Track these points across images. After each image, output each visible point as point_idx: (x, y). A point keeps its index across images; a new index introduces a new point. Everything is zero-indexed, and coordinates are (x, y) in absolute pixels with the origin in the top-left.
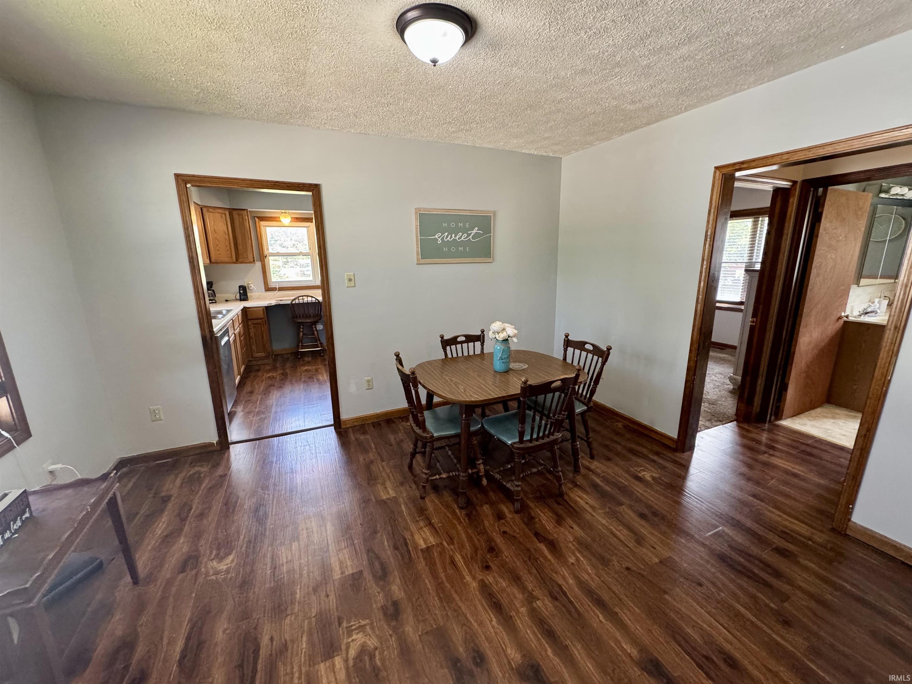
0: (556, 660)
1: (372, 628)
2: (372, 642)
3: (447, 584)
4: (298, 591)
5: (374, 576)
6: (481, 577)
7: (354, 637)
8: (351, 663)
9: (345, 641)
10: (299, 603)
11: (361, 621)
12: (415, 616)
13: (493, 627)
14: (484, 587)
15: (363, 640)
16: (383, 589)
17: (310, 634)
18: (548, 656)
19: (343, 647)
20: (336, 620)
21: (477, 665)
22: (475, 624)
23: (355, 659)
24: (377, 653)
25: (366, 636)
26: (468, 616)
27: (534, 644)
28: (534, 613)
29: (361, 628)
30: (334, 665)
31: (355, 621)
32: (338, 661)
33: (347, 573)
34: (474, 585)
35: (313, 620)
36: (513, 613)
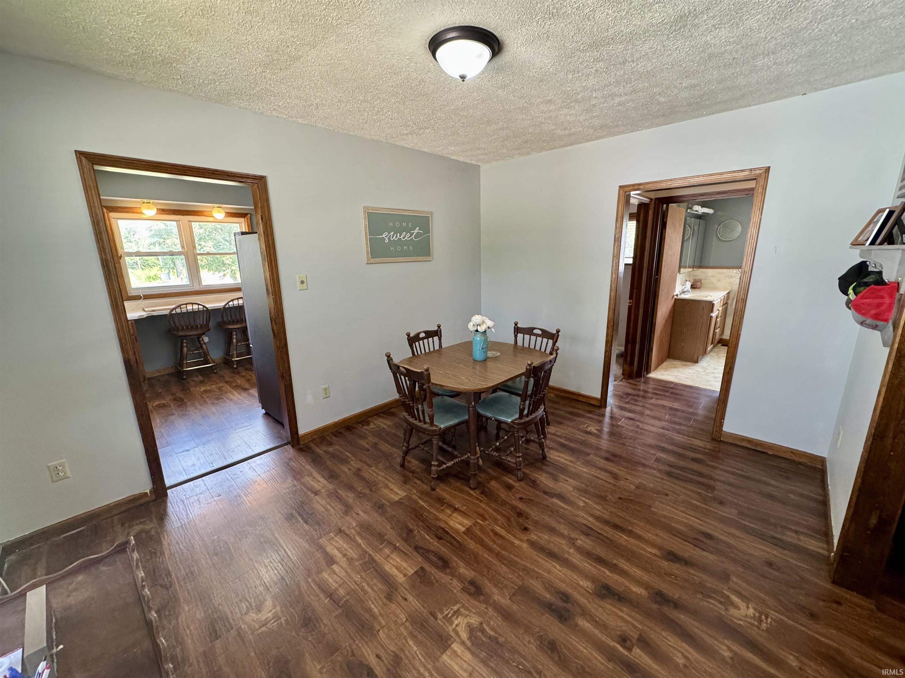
0: (616, 577)
1: (467, 609)
2: (475, 620)
3: (504, 552)
4: (372, 606)
5: (437, 567)
6: (526, 538)
7: (456, 622)
8: (469, 643)
9: (451, 628)
10: (381, 615)
11: (452, 607)
12: (495, 586)
13: (560, 571)
14: (532, 544)
15: (466, 621)
16: (453, 575)
17: (413, 637)
18: (608, 576)
19: (452, 634)
20: (429, 615)
21: (565, 602)
22: (546, 574)
23: (470, 638)
24: (485, 626)
25: (466, 617)
26: (536, 569)
27: (594, 571)
28: (580, 550)
29: (457, 613)
30: (455, 652)
31: (447, 610)
32: (455, 646)
33: (410, 574)
34: (525, 545)
35: (407, 624)
36: (566, 556)
